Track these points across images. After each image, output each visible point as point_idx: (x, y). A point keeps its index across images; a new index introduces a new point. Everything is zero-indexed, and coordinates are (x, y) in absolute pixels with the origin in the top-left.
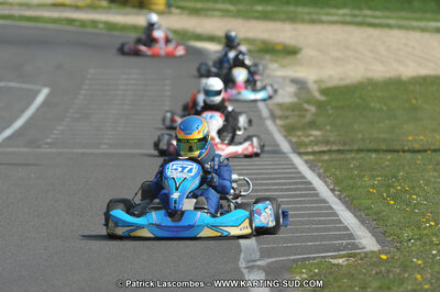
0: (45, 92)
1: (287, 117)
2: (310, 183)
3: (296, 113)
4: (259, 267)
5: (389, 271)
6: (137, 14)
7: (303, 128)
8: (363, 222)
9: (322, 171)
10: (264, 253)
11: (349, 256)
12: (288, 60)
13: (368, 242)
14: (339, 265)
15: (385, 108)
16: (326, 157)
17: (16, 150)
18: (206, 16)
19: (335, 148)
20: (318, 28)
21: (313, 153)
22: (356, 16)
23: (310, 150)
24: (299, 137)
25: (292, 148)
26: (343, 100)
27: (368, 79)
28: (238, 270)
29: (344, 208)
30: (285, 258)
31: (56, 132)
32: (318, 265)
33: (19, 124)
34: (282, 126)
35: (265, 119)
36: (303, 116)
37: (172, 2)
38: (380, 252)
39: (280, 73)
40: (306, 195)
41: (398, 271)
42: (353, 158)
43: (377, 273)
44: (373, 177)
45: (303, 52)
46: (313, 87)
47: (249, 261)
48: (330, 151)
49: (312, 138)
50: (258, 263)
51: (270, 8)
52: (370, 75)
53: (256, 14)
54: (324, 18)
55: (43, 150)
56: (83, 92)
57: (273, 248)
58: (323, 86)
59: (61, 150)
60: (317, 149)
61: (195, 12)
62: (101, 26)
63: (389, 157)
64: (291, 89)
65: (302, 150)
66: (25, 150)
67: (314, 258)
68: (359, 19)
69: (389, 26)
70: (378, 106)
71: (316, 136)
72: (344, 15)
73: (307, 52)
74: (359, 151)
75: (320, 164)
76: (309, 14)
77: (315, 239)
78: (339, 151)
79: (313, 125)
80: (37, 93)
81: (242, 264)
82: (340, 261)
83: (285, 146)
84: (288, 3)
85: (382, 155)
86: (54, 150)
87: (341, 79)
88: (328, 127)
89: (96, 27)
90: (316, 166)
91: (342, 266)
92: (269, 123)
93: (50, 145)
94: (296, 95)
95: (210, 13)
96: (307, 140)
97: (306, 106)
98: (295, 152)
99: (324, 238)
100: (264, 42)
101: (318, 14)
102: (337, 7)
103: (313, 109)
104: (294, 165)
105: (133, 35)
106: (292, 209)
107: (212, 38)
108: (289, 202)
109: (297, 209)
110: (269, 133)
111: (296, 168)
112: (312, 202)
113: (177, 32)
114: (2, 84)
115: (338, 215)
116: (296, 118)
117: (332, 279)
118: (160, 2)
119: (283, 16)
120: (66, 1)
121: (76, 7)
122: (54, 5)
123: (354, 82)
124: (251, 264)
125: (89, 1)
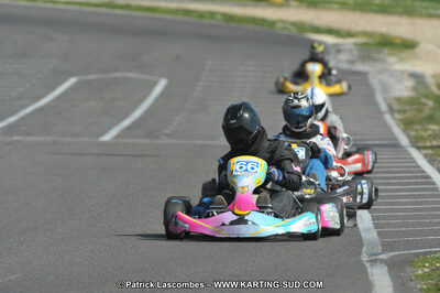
0: (162, 83)
2: (429, 177)
3: (414, 107)
4: (382, 261)
6: (256, 6)
7: (422, 122)
10: (386, 247)
12: (406, 54)
18: (324, 8)
20: (435, 23)
21: (432, 147)
23: (428, 144)
24: (417, 131)
25: (411, 142)
28: (361, 264)
30: (407, 252)
31: (174, 123)
33: (137, 114)
34: (400, 120)
35: (384, 113)
36: (421, 111)
39: (398, 67)
45: (421, 46)
46: (431, 81)
47: (371, 255)
49: (430, 132)
50: (381, 257)
51: (387, 1)
53: (375, 8)
56: (201, 84)
57: (395, 242)
59: (179, 142)
60: (435, 143)
62: (219, 17)
64: (410, 83)
65: (420, 144)
66: (145, 141)
67: (435, 253)
71: (434, 131)
73: (424, 47)
75: (439, 158)
76: (426, 8)
77: (435, 233)
79: (431, 119)
80: (153, 84)
81: (364, 258)
83: (404, 140)
86: (173, 141)
89: (214, 18)
90: (435, 160)
92: (387, 117)
93: (170, 136)
94: (414, 89)
95: (327, 5)
96: (425, 134)
97: (424, 100)
98: (413, 146)
100: (382, 35)
101: (435, 8)
103: (431, 103)
104: (412, 158)
105: (251, 27)
106: (412, 203)
107: (330, 31)
108: (409, 197)
109: (416, 203)
110: (387, 127)
111: (415, 162)
112: (432, 196)
113: (294, 24)
114: (119, 75)
116: (414, 112)
119: (400, 10)
124: (373, 257)
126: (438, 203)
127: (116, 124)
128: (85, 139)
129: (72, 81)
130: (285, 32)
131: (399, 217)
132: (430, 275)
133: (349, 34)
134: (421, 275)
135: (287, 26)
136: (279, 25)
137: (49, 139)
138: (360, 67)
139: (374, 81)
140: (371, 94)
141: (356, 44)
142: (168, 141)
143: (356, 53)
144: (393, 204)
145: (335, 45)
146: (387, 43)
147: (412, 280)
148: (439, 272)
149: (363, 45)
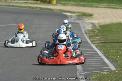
1: (90, 34)
2: (96, 51)
3: (92, 32)
4: (83, 75)
5: (118, 76)
6: (49, 5)
7: (94, 36)
8: (111, 62)
9: (99, 48)
10: (84, 71)
11: (107, 71)
12: (90, 18)
13: (112, 68)
14: (104, 74)
15: (117, 31)
16: (101, 44)
18: (67, 6)
19: (103, 42)
20: (98, 9)
22: (108, 5)
23: (96, 42)
25: (91, 42)
26: (105, 29)
27: (112, 23)
28: (77, 76)
29: (106, 58)
30: (90, 72)
34: (88, 36)
35: (84, 34)
36: (94, 33)
37: (58, 1)
38: (116, 70)
39: (88, 21)
40: (95, 55)
41: (121, 75)
42: (108, 45)
43: (115, 76)
44: (113, 50)
46: (97, 25)
47: (80, 73)
49: (97, 39)
50: (82, 74)
51: (85, 3)
52: (113, 22)
53: (81, 5)
54: (100, 6)
57: (86, 69)
58: (100, 25)
60: (98, 42)
61: (64, 4)
62: (38, 8)
63: (118, 44)
64: (91, 26)
65: (94, 43)
67: (98, 72)
68: (109, 6)
69: (118, 8)
70: (115, 30)
72: (105, 5)
73: (95, 16)
74: (110, 42)
75: (99, 46)
76: (96, 5)
77: (98, 67)
78: (104, 42)
79: (97, 36)
81: (78, 74)
82: (105, 73)
83: (89, 41)
84: (90, 2)
85: (116, 44)
87: (105, 23)
88: (101, 36)
89: (37, 9)
92: (85, 35)
94: (92, 27)
95: (68, 5)
96: (95, 40)
97: (95, 30)
99: (100, 67)
100: (83, 13)
101: (98, 5)
102: (104, 3)
103: (97, 31)
105: (47, 11)
106: (91, 59)
107: (69, 12)
108: (90, 57)
109: (93, 59)
110: (85, 38)
111: (92, 47)
112: (97, 57)
113: (59, 10)
114: (11, 25)
115: (104, 60)
116: (92, 34)
117: (103, 78)
118: (54, 2)
119: (89, 6)
120: (29, 1)
121: (32, 3)
122: (25, 3)
123: (108, 23)
124: (80, 74)
125: (35, 1)
126: (99, 58)
130: (57, 12)
131: (88, 63)
132: (96, 79)
133: (74, 13)
134: (94, 79)
135: (57, 10)
136: (55, 10)
138: (77, 21)
139: (81, 25)
140: (80, 29)
141: (76, 15)
143: (76, 18)
145: (70, 15)
146: (85, 15)
147: (91, 80)
148: (99, 78)
149: (78, 15)
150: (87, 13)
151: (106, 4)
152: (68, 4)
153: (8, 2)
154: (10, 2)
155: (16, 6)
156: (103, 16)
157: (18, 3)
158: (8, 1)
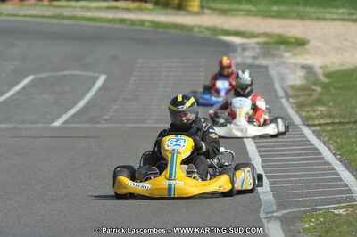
0: (103, 78)
2: (316, 149)
3: (306, 92)
4: (276, 218)
6: (177, 15)
7: (311, 105)
9: (326, 139)
10: (280, 206)
11: (348, 207)
12: (299, 50)
14: (340, 215)
16: (330, 128)
17: (79, 125)
18: (232, 15)
19: (337, 120)
20: (322, 24)
21: (320, 125)
22: (352, 14)
23: (317, 122)
24: (308, 112)
25: (302, 121)
26: (343, 82)
28: (259, 220)
29: (344, 169)
30: (297, 210)
31: (112, 110)
32: (324, 215)
33: (82, 104)
34: (294, 103)
35: (281, 98)
36: (310, 95)
37: (205, 4)
40: (314, 159)
42: (351, 129)
45: (311, 43)
46: (319, 72)
47: (268, 213)
48: (333, 123)
49: (318, 113)
50: (275, 214)
51: (283, 8)
53: (273, 14)
54: (327, 16)
55: (101, 125)
56: (133, 78)
57: (287, 202)
58: (327, 71)
59: (116, 125)
60: (322, 121)
61: (224, 12)
62: (147, 24)
64: (302, 73)
65: (310, 123)
66: (87, 125)
67: (320, 210)
68: (354, 17)
71: (321, 111)
72: (343, 13)
73: (314, 44)
75: (325, 134)
76: (315, 12)
77: (320, 194)
78: (341, 123)
79: (319, 102)
80: (96, 79)
81: (262, 215)
82: (341, 211)
83: (297, 119)
84: (298, 4)
86: (110, 125)
87: (341, 65)
88: (331, 104)
89: (144, 25)
90: (322, 135)
91: (342, 215)
92: (284, 101)
93: (107, 121)
94: (306, 78)
95: (235, 13)
96: (314, 114)
97: (313, 87)
98: (304, 124)
99: (328, 193)
100: (279, 36)
101: (322, 13)
102: (338, 7)
103: (319, 89)
104: (303, 134)
105: (174, 31)
106: (302, 170)
107: (237, 33)
108: (300, 165)
109: (306, 170)
110: (284, 109)
111: (305, 137)
112: (318, 164)
113: (208, 28)
114: (67, 72)
115: (338, 175)
116: (306, 97)
117: (333, 226)
118: (195, 5)
119: (294, 15)
120: (119, 4)
121: (128, 10)
122: (109, 8)
123: (352, 66)
124: (269, 215)
125: (137, 4)
126: (324, 169)
127: (65, 113)
128: (40, 125)
129: (30, 78)
130: (202, 35)
131: (291, 182)
132: (315, 228)
133: (253, 35)
134: (308, 229)
135: (203, 30)
136: (196, 29)
137: (11, 126)
138: (262, 62)
139: (273, 72)
140: (271, 83)
141: (258, 43)
142: (106, 125)
143: (258, 51)
144: (287, 171)
145: (242, 44)
146: (283, 42)
147: (300, 233)
148: (322, 225)
149: (264, 44)
150: (292, 37)
151: (344, 10)
152: (234, 10)
153: (58, 7)
154: (63, 7)
155: (84, 19)
156: (338, 45)
157: (88, 9)
158: (57, 3)
